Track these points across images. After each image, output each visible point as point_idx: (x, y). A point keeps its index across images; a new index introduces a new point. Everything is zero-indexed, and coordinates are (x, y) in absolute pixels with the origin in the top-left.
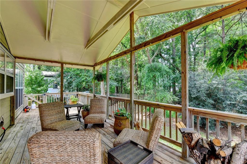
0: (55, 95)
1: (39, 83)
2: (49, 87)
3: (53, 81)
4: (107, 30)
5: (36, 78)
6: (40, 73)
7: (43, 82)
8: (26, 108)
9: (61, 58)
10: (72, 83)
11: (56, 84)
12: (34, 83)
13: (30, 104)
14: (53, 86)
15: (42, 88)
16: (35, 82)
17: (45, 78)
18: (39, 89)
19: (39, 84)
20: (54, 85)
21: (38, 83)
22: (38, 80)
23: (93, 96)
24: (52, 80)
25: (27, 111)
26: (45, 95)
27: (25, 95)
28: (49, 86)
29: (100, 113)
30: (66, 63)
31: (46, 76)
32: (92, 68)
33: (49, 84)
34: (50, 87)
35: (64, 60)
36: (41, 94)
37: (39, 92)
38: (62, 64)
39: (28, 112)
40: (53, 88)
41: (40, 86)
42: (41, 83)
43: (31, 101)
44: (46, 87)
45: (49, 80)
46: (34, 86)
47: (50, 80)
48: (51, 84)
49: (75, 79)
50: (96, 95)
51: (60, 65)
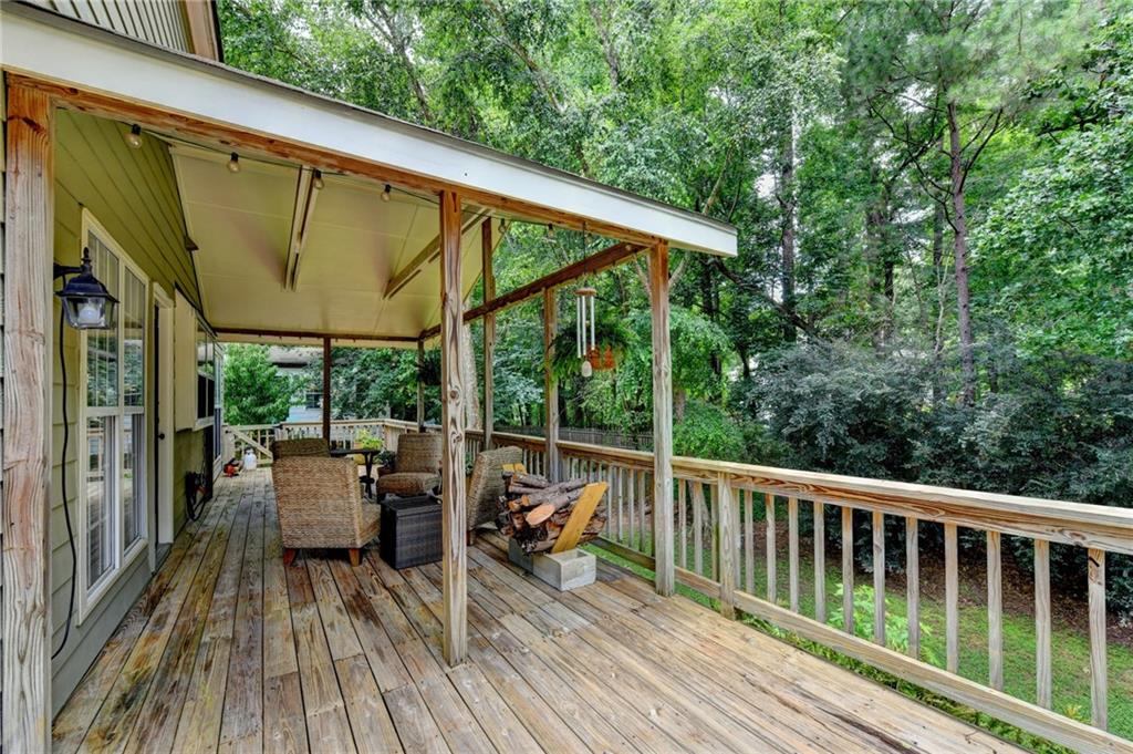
0: (311, 428)
1: (261, 389)
2: (294, 404)
3: (307, 381)
4: (419, 271)
5: (252, 374)
6: (263, 356)
7: (274, 388)
8: (230, 463)
9: (326, 322)
10: (367, 388)
11: (316, 391)
12: (245, 390)
13: (239, 455)
14: (304, 400)
15: (271, 406)
16: (248, 387)
17: (281, 373)
18: (261, 410)
19: (262, 392)
20: (308, 396)
21: (257, 391)
22: (260, 381)
23: (417, 429)
24: (301, 379)
25: (234, 474)
26: (281, 427)
27: (226, 429)
28: (293, 399)
29: (423, 471)
30: (337, 337)
31: (281, 365)
32: (414, 346)
33: (293, 392)
34: (297, 404)
35: (334, 328)
36: (269, 427)
37: (259, 419)
38: (327, 338)
39: (237, 475)
40: (304, 407)
41: (263, 400)
42: (269, 389)
43: (243, 447)
44: (284, 404)
45: (291, 380)
46: (247, 402)
47: (296, 377)
48: (298, 393)
49: (378, 376)
50: (425, 424)
51: (321, 341)
